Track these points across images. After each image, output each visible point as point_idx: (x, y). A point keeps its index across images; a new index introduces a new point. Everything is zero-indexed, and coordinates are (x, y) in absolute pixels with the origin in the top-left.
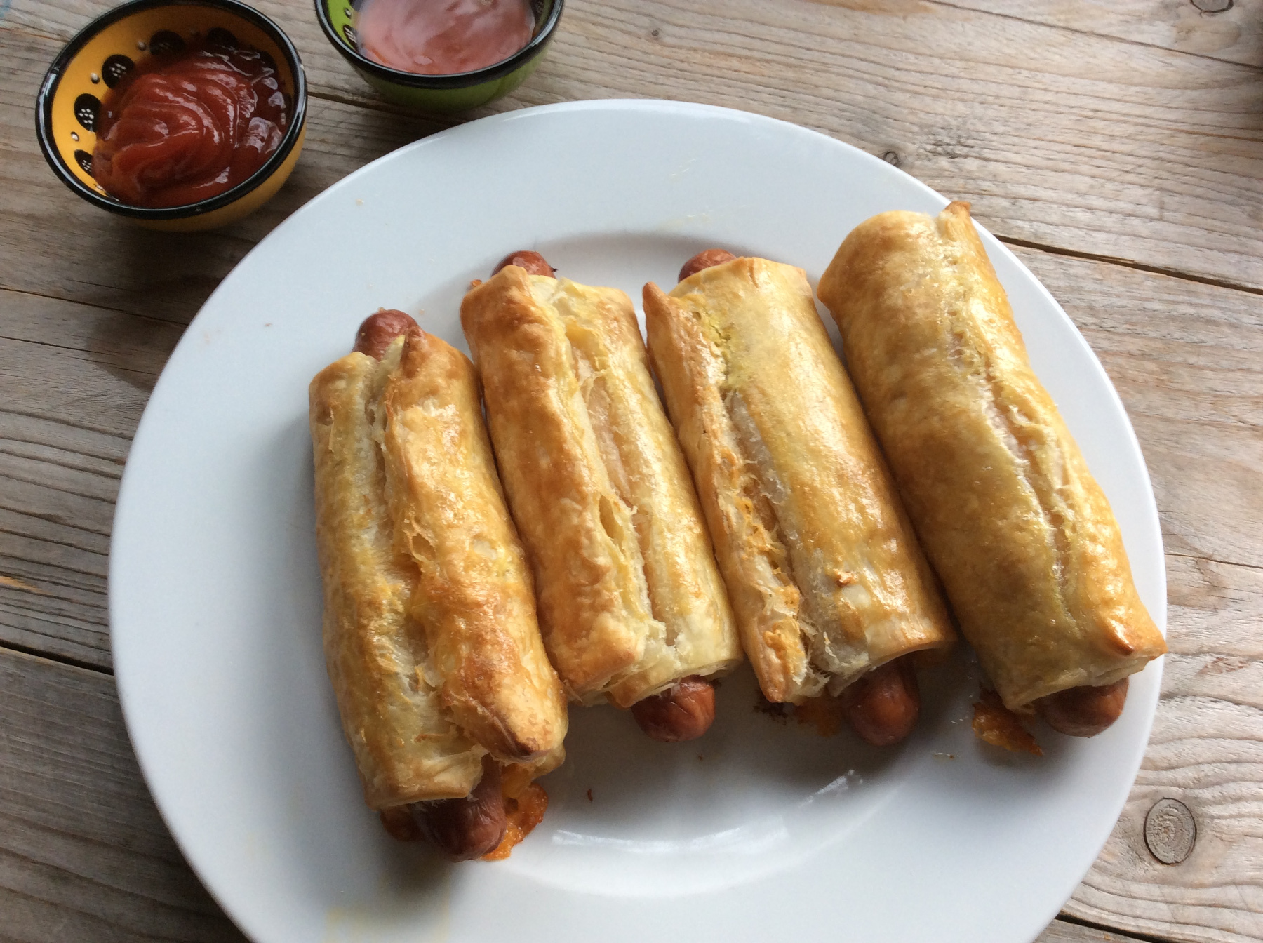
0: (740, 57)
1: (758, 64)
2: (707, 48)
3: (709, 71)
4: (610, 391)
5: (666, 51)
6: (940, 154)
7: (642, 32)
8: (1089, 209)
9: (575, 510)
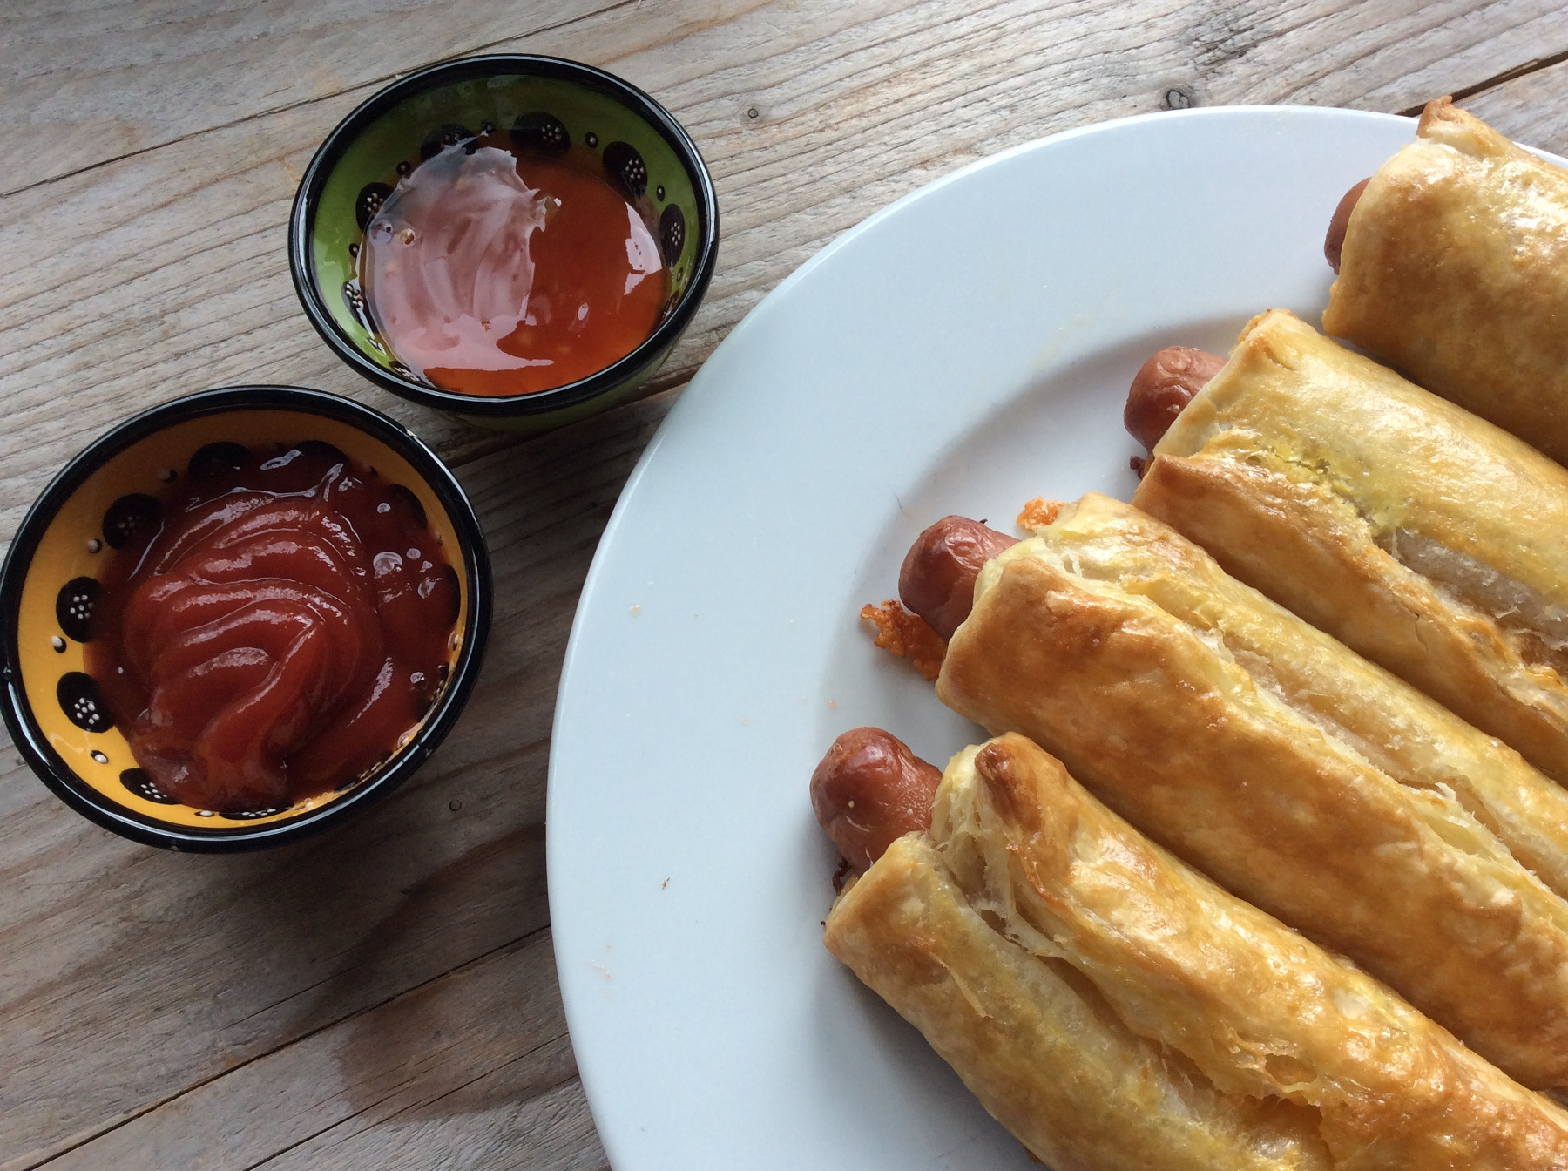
0: (888, 80)
1: (916, 75)
2: (835, 93)
3: (864, 122)
4: (1257, 645)
5: (789, 130)
6: (1225, 59)
7: (736, 124)
8: (1438, 26)
9: (1410, 853)
